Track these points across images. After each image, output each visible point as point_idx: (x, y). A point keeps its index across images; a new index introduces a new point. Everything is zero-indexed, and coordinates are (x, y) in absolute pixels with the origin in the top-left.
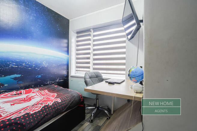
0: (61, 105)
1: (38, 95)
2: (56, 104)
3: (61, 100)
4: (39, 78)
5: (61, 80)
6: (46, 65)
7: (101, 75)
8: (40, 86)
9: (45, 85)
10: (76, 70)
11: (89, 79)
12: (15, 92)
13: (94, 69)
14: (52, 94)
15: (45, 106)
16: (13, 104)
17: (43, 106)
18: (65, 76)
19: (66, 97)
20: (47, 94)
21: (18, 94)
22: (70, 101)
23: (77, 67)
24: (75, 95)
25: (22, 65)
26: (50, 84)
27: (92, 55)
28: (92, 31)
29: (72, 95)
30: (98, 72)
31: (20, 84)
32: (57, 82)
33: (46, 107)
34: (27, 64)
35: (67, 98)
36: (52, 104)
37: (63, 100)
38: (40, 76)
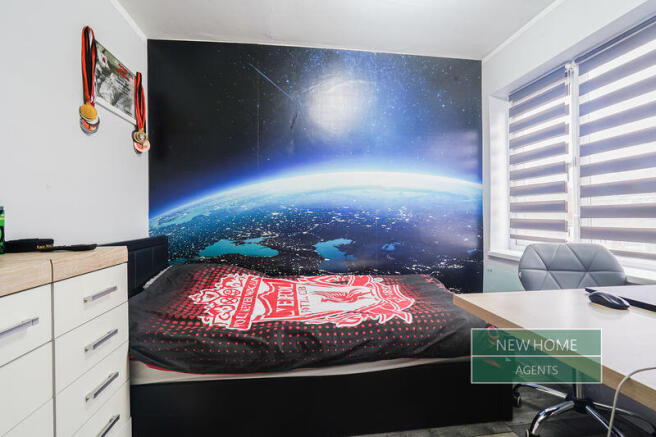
0: (410, 332)
1: (374, 293)
2: (395, 326)
3: (414, 319)
4: (389, 252)
5: (456, 266)
6: (407, 217)
7: (614, 260)
8: (393, 273)
9: (404, 272)
10: (512, 237)
11: (544, 272)
12: (337, 278)
13: (586, 232)
14: (404, 298)
15: (369, 321)
16: (326, 300)
17: (366, 319)
18: (469, 252)
19: (433, 315)
20: (395, 295)
21: (341, 282)
22: (441, 331)
23: (515, 224)
24: (466, 317)
25: (354, 218)
26: (420, 273)
27: (573, 172)
28: (574, 67)
29: (452, 314)
30: (597, 247)
31: (350, 261)
32: (440, 270)
33: (370, 325)
34: (364, 215)
35: (434, 318)
36: (386, 320)
37: (419, 321)
38: (391, 247)
